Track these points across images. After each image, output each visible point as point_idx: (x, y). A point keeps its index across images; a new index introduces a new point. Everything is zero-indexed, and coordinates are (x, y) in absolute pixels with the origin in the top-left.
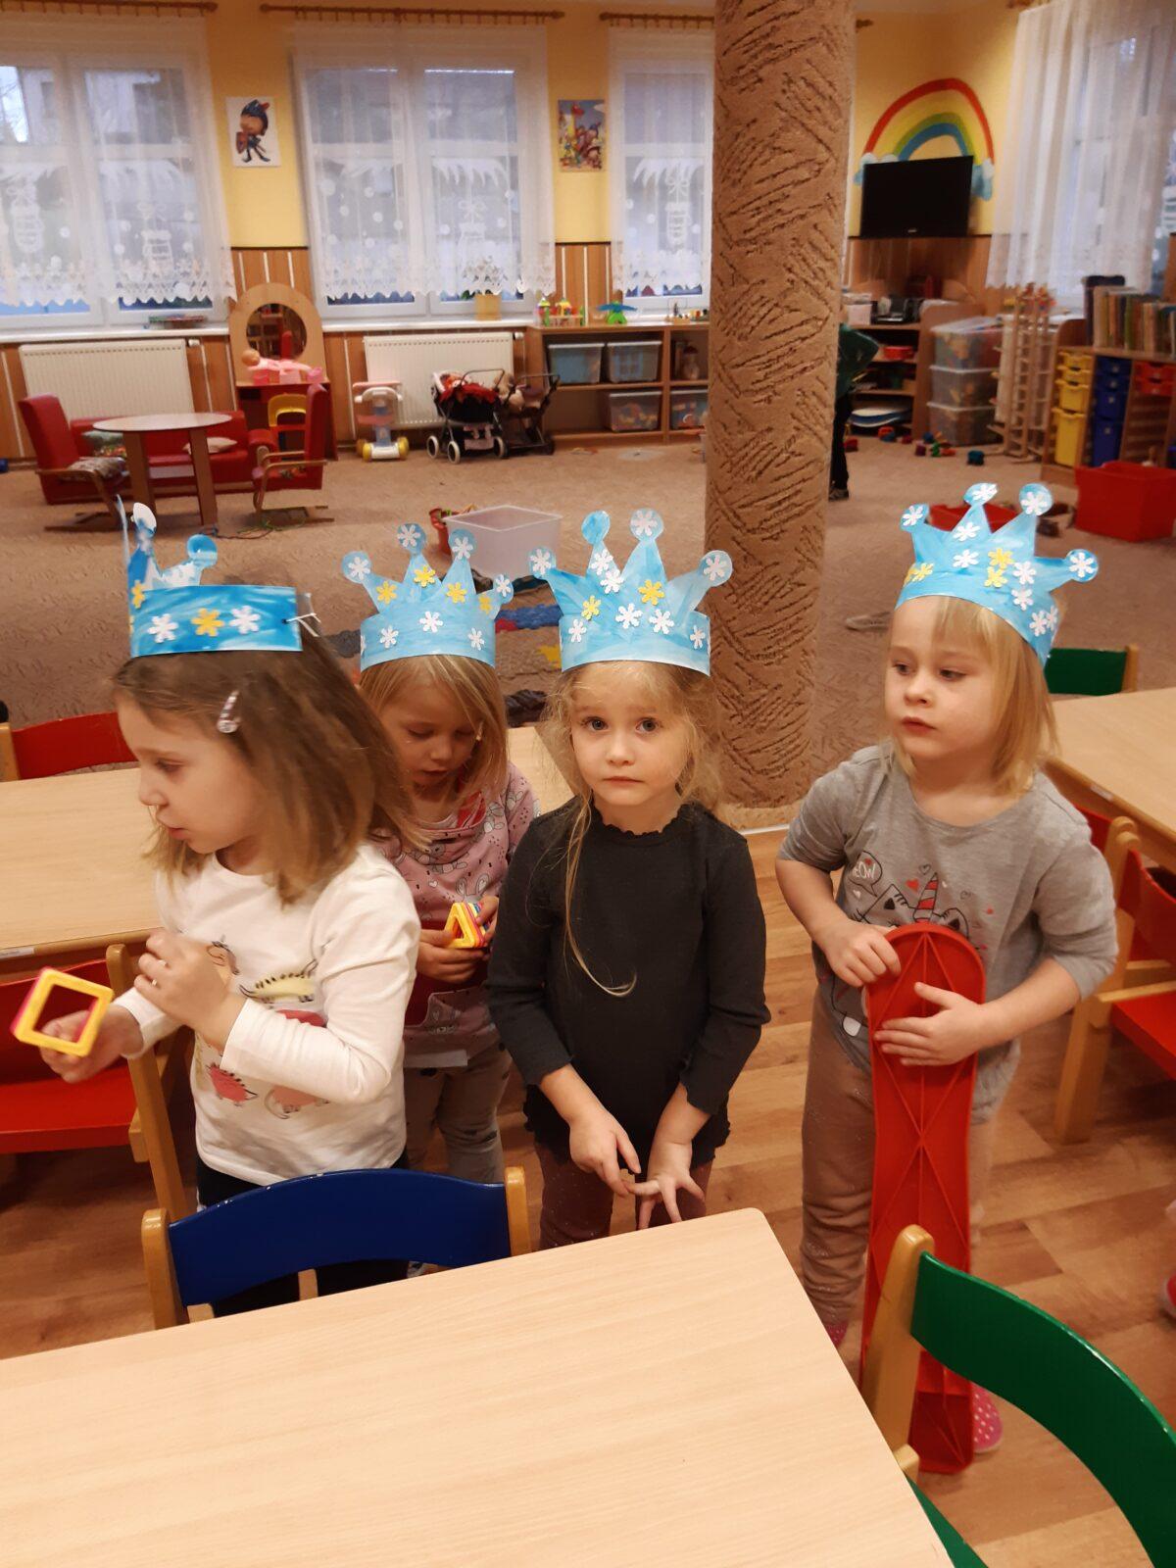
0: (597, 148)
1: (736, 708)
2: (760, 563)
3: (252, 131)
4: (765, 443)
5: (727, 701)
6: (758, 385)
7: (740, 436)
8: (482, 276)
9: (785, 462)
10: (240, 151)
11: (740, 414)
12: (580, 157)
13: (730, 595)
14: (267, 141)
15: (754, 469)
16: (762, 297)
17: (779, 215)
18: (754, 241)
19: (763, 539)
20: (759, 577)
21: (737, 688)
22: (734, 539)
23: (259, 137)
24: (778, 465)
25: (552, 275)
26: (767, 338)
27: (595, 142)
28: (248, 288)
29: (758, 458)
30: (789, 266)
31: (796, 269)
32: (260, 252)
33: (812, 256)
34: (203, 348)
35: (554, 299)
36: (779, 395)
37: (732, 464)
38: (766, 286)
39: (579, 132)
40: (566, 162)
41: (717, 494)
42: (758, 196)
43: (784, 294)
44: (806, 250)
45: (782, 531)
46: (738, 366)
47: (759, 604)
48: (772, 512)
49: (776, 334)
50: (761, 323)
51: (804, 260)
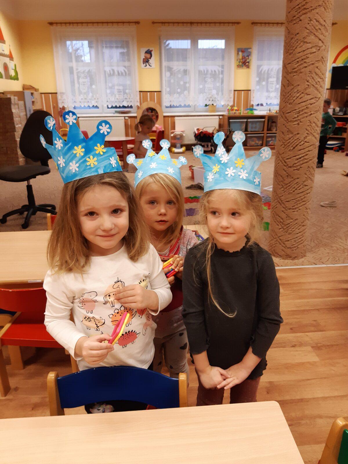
0: (248, 62)
1: (281, 226)
2: (292, 178)
3: (148, 58)
4: (296, 138)
5: (278, 223)
6: (295, 119)
7: (288, 136)
8: (211, 99)
9: (303, 145)
10: (144, 64)
11: (288, 129)
12: (243, 65)
13: (281, 188)
14: (151, 61)
15: (292, 147)
16: (298, 90)
17: (305, 64)
18: (296, 72)
19: (294, 170)
20: (292, 182)
21: (282, 219)
22: (284, 170)
23: (149, 60)
24: (300, 146)
25: (232, 99)
26: (299, 103)
27: (248, 60)
28: (143, 102)
29: (293, 143)
30: (307, 80)
31: (310, 81)
32: (147, 92)
33: (316, 77)
34: (129, 120)
35: (232, 106)
36: (302, 122)
37: (284, 145)
38: (299, 86)
39: (243, 57)
40: (239, 66)
41: (279, 155)
42: (298, 57)
43: (306, 89)
44: (314, 75)
45: (301, 167)
46: (288, 113)
47: (291, 192)
48: (297, 161)
49: (302, 102)
50: (297, 99)
51: (313, 78)
